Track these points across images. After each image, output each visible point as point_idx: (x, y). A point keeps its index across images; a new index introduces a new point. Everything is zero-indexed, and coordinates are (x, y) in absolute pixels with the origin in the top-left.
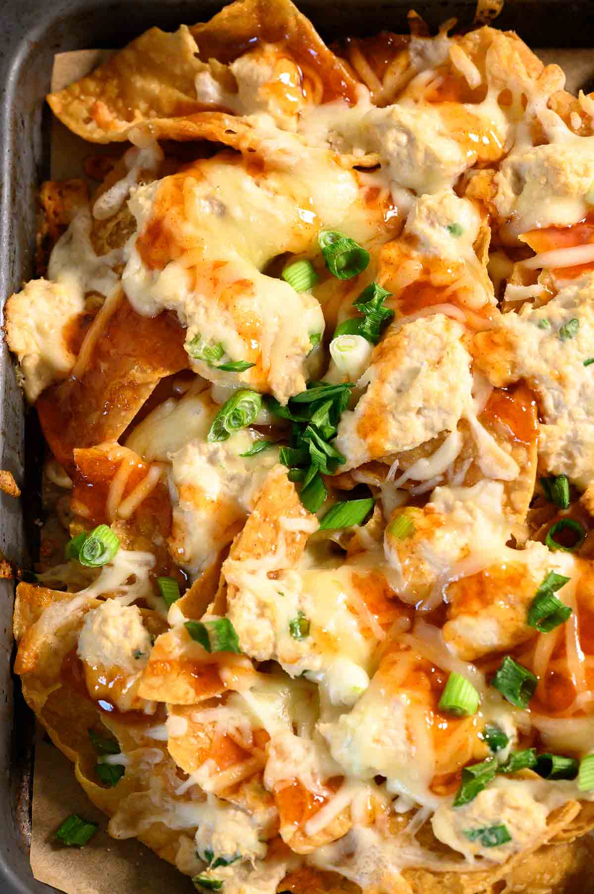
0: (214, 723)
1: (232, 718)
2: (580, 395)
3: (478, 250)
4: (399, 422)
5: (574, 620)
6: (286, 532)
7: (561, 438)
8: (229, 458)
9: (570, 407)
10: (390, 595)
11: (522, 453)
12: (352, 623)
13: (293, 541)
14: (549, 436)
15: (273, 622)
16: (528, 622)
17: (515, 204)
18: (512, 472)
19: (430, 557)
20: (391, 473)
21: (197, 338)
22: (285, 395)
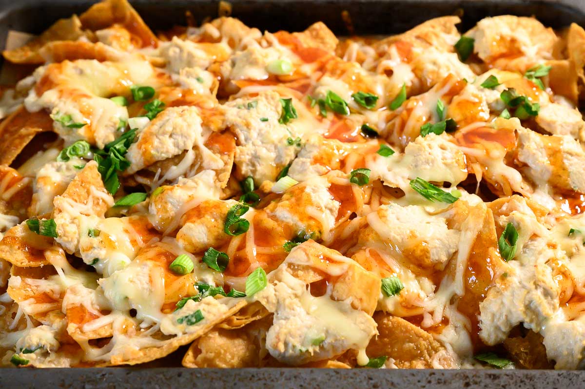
0: (37, 286)
1: (49, 285)
2: (258, 135)
3: (211, 90)
4: (160, 139)
5: (251, 232)
6: (93, 197)
7: (248, 154)
8: (68, 169)
9: (252, 140)
10: (149, 227)
11: (226, 158)
12: (126, 239)
13: (98, 204)
14: (241, 152)
15: (78, 226)
16: (225, 230)
17: (231, 72)
18: (220, 164)
19: (171, 200)
20: (156, 177)
21: (58, 113)
22: (103, 143)
